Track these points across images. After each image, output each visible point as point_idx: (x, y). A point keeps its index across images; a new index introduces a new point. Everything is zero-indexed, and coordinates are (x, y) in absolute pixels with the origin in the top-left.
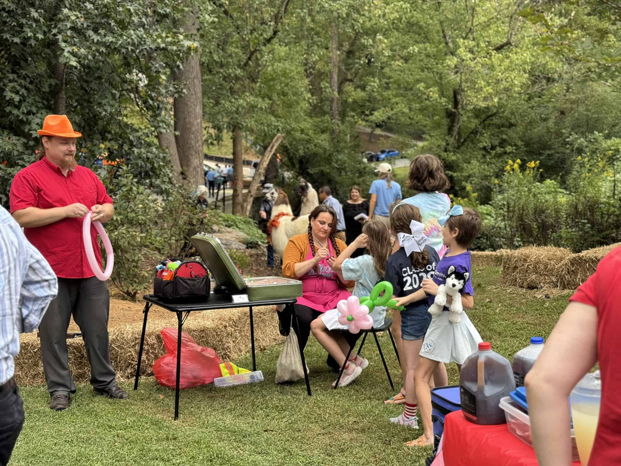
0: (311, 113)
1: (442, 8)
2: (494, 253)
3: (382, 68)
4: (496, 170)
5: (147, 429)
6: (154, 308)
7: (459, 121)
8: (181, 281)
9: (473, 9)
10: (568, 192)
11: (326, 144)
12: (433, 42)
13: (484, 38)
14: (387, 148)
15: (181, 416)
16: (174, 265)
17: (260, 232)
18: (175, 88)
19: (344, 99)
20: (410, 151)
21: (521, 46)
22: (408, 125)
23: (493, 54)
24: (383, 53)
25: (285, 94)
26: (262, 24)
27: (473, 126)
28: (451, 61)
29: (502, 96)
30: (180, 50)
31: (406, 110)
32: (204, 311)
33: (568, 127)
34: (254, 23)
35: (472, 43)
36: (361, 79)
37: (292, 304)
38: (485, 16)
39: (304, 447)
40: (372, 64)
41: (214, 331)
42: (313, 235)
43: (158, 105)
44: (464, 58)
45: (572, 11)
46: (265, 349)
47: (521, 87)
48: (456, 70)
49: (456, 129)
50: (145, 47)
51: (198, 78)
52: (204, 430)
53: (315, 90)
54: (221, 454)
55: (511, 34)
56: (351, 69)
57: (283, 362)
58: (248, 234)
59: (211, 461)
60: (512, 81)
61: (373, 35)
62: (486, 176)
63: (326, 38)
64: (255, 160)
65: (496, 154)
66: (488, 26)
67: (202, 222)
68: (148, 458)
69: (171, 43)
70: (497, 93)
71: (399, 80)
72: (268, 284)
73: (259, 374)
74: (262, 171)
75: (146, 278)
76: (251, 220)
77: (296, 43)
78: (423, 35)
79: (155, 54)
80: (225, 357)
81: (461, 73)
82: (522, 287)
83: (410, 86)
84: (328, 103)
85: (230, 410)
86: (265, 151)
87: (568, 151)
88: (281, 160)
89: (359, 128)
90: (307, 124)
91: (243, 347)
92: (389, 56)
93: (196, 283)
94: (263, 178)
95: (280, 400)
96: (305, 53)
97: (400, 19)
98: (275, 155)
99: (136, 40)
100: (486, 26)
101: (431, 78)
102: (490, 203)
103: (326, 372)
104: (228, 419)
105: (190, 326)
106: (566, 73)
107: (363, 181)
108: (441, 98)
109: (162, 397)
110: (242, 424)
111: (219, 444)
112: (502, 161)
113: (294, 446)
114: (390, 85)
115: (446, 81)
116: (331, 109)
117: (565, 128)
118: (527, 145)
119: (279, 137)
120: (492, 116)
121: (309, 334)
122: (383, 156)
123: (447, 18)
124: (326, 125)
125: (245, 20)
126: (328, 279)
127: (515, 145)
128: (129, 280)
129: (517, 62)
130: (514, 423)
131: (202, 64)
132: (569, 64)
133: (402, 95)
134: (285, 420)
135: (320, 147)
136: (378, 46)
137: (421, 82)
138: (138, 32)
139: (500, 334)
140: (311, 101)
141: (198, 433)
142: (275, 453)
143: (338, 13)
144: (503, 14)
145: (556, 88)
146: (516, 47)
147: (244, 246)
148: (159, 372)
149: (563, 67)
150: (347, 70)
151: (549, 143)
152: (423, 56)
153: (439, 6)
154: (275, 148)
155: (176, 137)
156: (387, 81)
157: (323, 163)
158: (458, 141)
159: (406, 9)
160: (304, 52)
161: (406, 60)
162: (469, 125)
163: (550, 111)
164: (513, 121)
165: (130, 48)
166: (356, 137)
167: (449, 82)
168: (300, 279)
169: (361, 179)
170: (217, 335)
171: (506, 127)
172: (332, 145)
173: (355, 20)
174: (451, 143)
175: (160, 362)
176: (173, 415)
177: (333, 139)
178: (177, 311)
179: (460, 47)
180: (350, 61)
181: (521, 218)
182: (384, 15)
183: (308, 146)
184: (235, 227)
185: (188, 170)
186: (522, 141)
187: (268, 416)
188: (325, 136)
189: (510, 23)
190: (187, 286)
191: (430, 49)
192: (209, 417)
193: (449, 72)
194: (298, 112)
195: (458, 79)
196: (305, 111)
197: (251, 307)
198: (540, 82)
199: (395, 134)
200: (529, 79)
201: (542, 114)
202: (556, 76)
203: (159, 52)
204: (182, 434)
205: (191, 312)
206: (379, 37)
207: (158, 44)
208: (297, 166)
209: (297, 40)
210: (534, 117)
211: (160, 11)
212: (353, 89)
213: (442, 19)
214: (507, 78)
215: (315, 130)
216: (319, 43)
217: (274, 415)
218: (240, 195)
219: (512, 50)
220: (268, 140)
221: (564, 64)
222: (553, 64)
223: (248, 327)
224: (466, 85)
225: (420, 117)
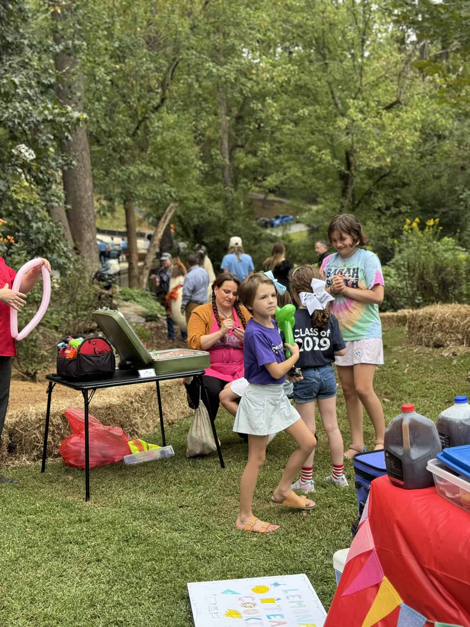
0: (203, 182)
1: (329, 69)
2: (395, 314)
3: (273, 132)
4: (392, 231)
5: (58, 512)
6: (58, 387)
7: (352, 182)
8: (84, 358)
9: (362, 69)
10: (464, 249)
11: (220, 212)
12: (323, 104)
13: (373, 97)
14: (282, 213)
15: (92, 497)
16: (77, 342)
17: (158, 304)
18: (64, 160)
19: (236, 165)
20: (305, 215)
21: (410, 104)
22: (301, 189)
23: (383, 113)
24: (273, 117)
25: (176, 163)
26: (149, 92)
27: (366, 187)
28: (343, 123)
29: (394, 156)
30: (69, 122)
31: (299, 174)
32: (109, 388)
33: (461, 184)
34: (140, 91)
35: (362, 103)
36: (251, 145)
37: (200, 375)
38: (373, 75)
39: (222, 521)
40: (262, 129)
41: (121, 407)
42: (217, 305)
43: (49, 179)
44: (355, 118)
45: (459, 67)
46: (173, 423)
47: (413, 145)
48: (348, 131)
49: (350, 191)
50: (32, 119)
51: (86, 150)
52: (117, 510)
53: (206, 158)
54: (136, 534)
55: (400, 93)
56: (242, 134)
57: (194, 435)
58: (146, 308)
59: (127, 541)
60: (404, 139)
61: (261, 100)
62: (382, 237)
63: (214, 104)
64: (148, 232)
65: (391, 213)
66: (377, 85)
67: (100, 298)
68: (61, 542)
69: (59, 115)
70: (389, 153)
71: (290, 143)
72: (174, 357)
73: (169, 449)
74: (157, 242)
75: (46, 356)
76: (149, 293)
77: (184, 110)
78: (312, 97)
79: (42, 127)
80: (133, 433)
81: (352, 134)
82: (428, 346)
83: (301, 150)
84: (219, 170)
85: (143, 488)
86: (158, 223)
87: (462, 208)
88: (175, 230)
89: (252, 195)
90: (200, 193)
91: (150, 423)
92: (279, 120)
93: (100, 359)
94: (157, 250)
95: (193, 474)
96: (194, 120)
97: (288, 82)
98: (168, 225)
99: (22, 113)
100: (375, 85)
101: (322, 141)
102: (388, 263)
103: (237, 443)
104: (142, 498)
105: (96, 404)
106: (457, 129)
107: (260, 248)
108: (333, 161)
109: (71, 478)
110: (156, 502)
111: (134, 524)
112: (397, 222)
113: (211, 521)
114: (282, 150)
115: (338, 142)
116: (223, 177)
117: (458, 185)
118: (421, 203)
119: (172, 207)
120: (385, 175)
121: (218, 406)
122: (277, 222)
123: (335, 79)
124: (219, 193)
125: (132, 89)
126: (235, 348)
127: (410, 205)
128: (28, 360)
129: (408, 120)
130: (443, 486)
131: (90, 135)
132: (459, 120)
133: (293, 159)
134: (200, 494)
135: (214, 215)
136: (268, 111)
137: (313, 144)
138: (23, 104)
139: (409, 394)
140: (202, 168)
141: (111, 513)
142: (192, 529)
143: (226, 78)
144: (392, 72)
145: (447, 145)
146: (406, 105)
147: (143, 320)
148: (65, 453)
149: (453, 124)
150: (237, 135)
151: (443, 201)
152: (313, 119)
153: (327, 67)
154: (169, 218)
155: (67, 211)
156: (278, 145)
157: (218, 232)
158: (353, 203)
159: (294, 71)
160: (192, 118)
161: (296, 123)
162: (363, 187)
163: (443, 168)
164: (406, 181)
165: (17, 121)
166: (250, 203)
167: (340, 144)
168: (207, 350)
169: (257, 247)
170: (124, 411)
171: (399, 186)
172: (226, 212)
173: (243, 85)
174: (345, 205)
175: (66, 442)
176: (84, 497)
177: (226, 207)
178: (82, 389)
179: (349, 108)
180: (240, 127)
181: (421, 277)
182: (272, 78)
183: (202, 215)
184: (132, 301)
185: (81, 245)
186: (416, 200)
187: (182, 491)
188: (218, 204)
189: (399, 81)
190: (91, 363)
191: (320, 111)
192: (121, 497)
193: (340, 133)
194: (190, 180)
195: (350, 140)
196: (197, 180)
197: (157, 381)
198: (432, 140)
199: (288, 199)
200: (420, 137)
201: (434, 172)
202: (447, 133)
203: (46, 124)
204: (95, 515)
205: (97, 390)
206: (269, 100)
207: (45, 115)
208: (192, 235)
209: (185, 108)
210: (427, 176)
211: (44, 81)
212: (244, 155)
213: (330, 80)
214: (399, 137)
215: (208, 199)
216: (208, 109)
217: (188, 490)
218: (136, 268)
219: (402, 109)
220: (160, 211)
221: (454, 121)
222: (444, 121)
223: (155, 402)
224: (358, 146)
225: (314, 180)
